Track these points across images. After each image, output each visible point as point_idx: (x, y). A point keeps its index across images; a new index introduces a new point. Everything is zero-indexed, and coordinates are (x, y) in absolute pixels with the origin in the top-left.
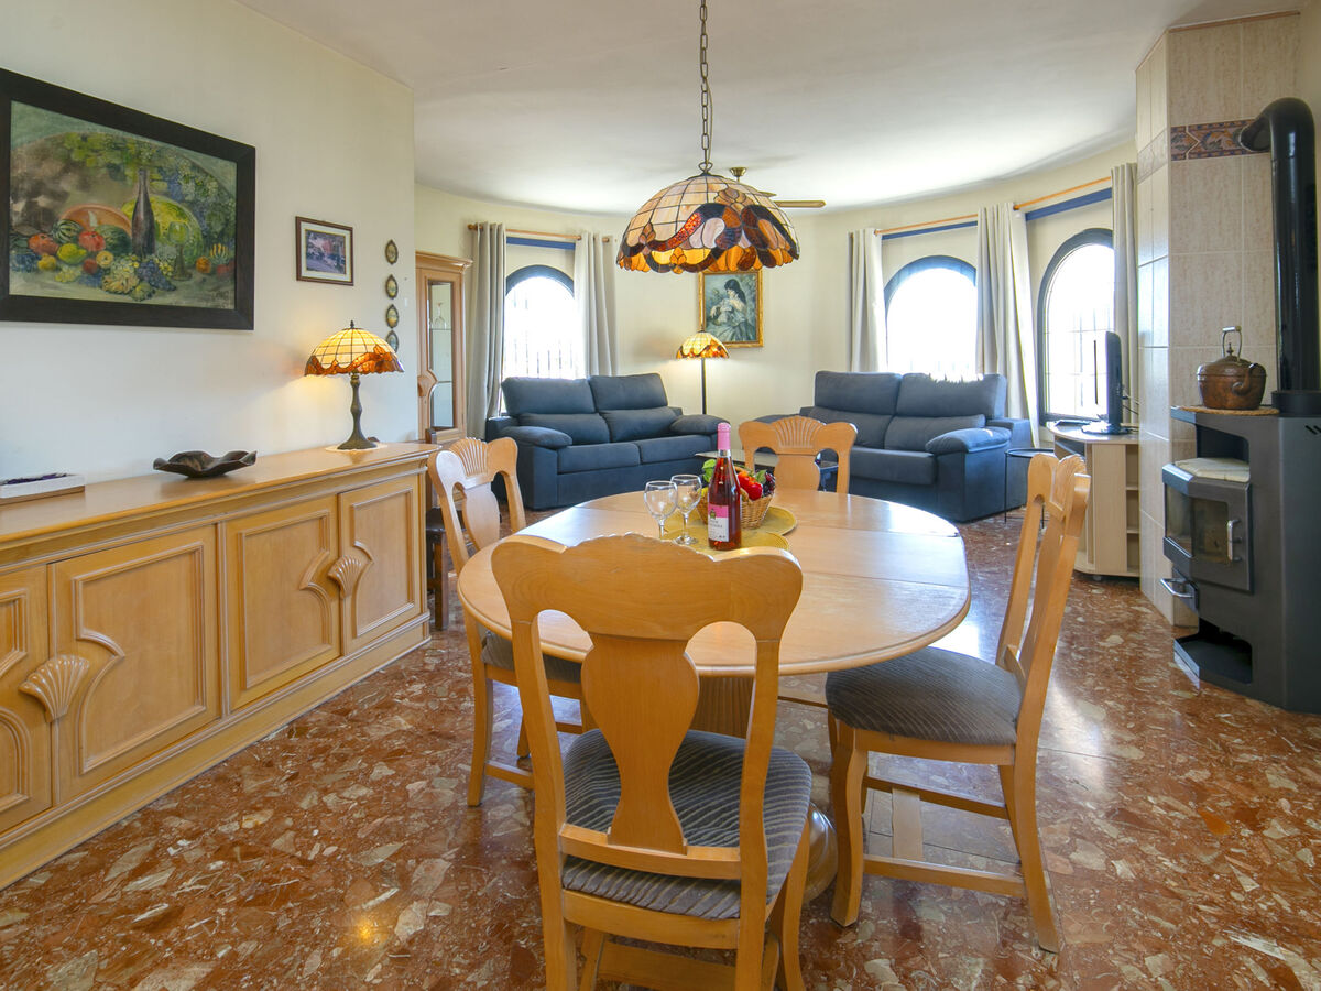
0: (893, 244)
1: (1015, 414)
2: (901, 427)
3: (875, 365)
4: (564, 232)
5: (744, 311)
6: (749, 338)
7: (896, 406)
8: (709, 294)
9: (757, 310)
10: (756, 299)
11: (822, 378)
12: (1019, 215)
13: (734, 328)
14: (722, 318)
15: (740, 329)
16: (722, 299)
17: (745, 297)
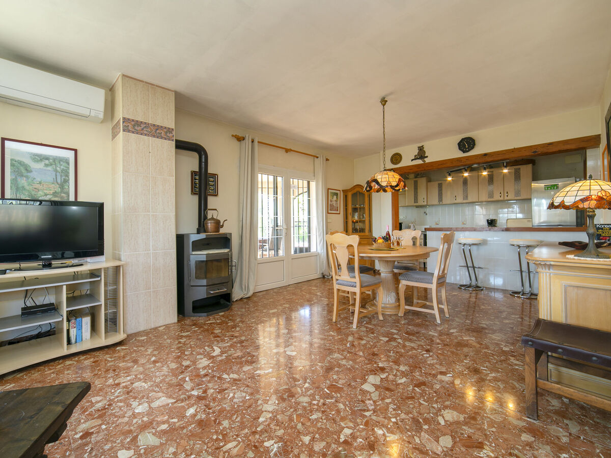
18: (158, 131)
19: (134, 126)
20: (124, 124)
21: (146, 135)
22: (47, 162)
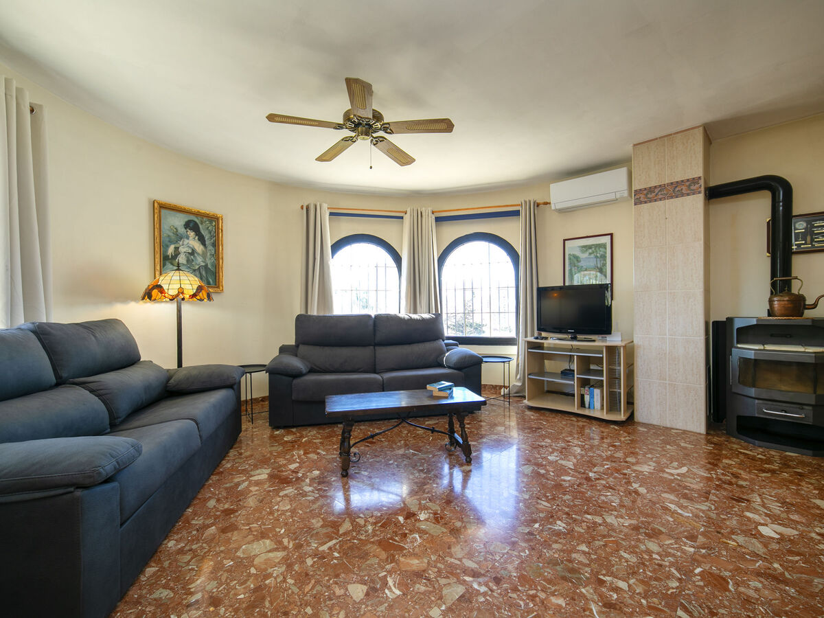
5: (204, 255)
6: (209, 283)
7: (375, 339)
8: (166, 230)
9: (217, 256)
10: (216, 245)
13: (195, 270)
14: (182, 259)
15: (200, 272)
16: (181, 238)
17: (205, 241)
18: (677, 189)
19: (646, 195)
20: (636, 197)
21: (661, 200)
22: (590, 251)
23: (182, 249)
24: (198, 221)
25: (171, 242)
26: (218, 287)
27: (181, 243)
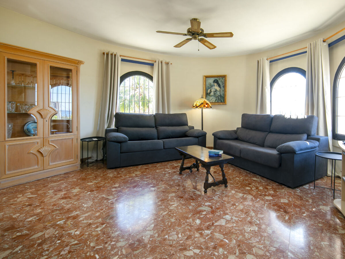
0: (274, 64)
1: (322, 134)
2: (271, 138)
3: (266, 111)
4: (150, 59)
5: (220, 91)
6: (221, 101)
7: (270, 129)
8: (208, 85)
9: (225, 91)
10: (224, 87)
11: (244, 116)
12: (325, 44)
13: (216, 97)
14: (212, 94)
15: (218, 98)
16: (212, 86)
17: (220, 86)
23: (212, 90)
24: (217, 79)
25: (209, 88)
26: (225, 103)
27: (212, 88)
